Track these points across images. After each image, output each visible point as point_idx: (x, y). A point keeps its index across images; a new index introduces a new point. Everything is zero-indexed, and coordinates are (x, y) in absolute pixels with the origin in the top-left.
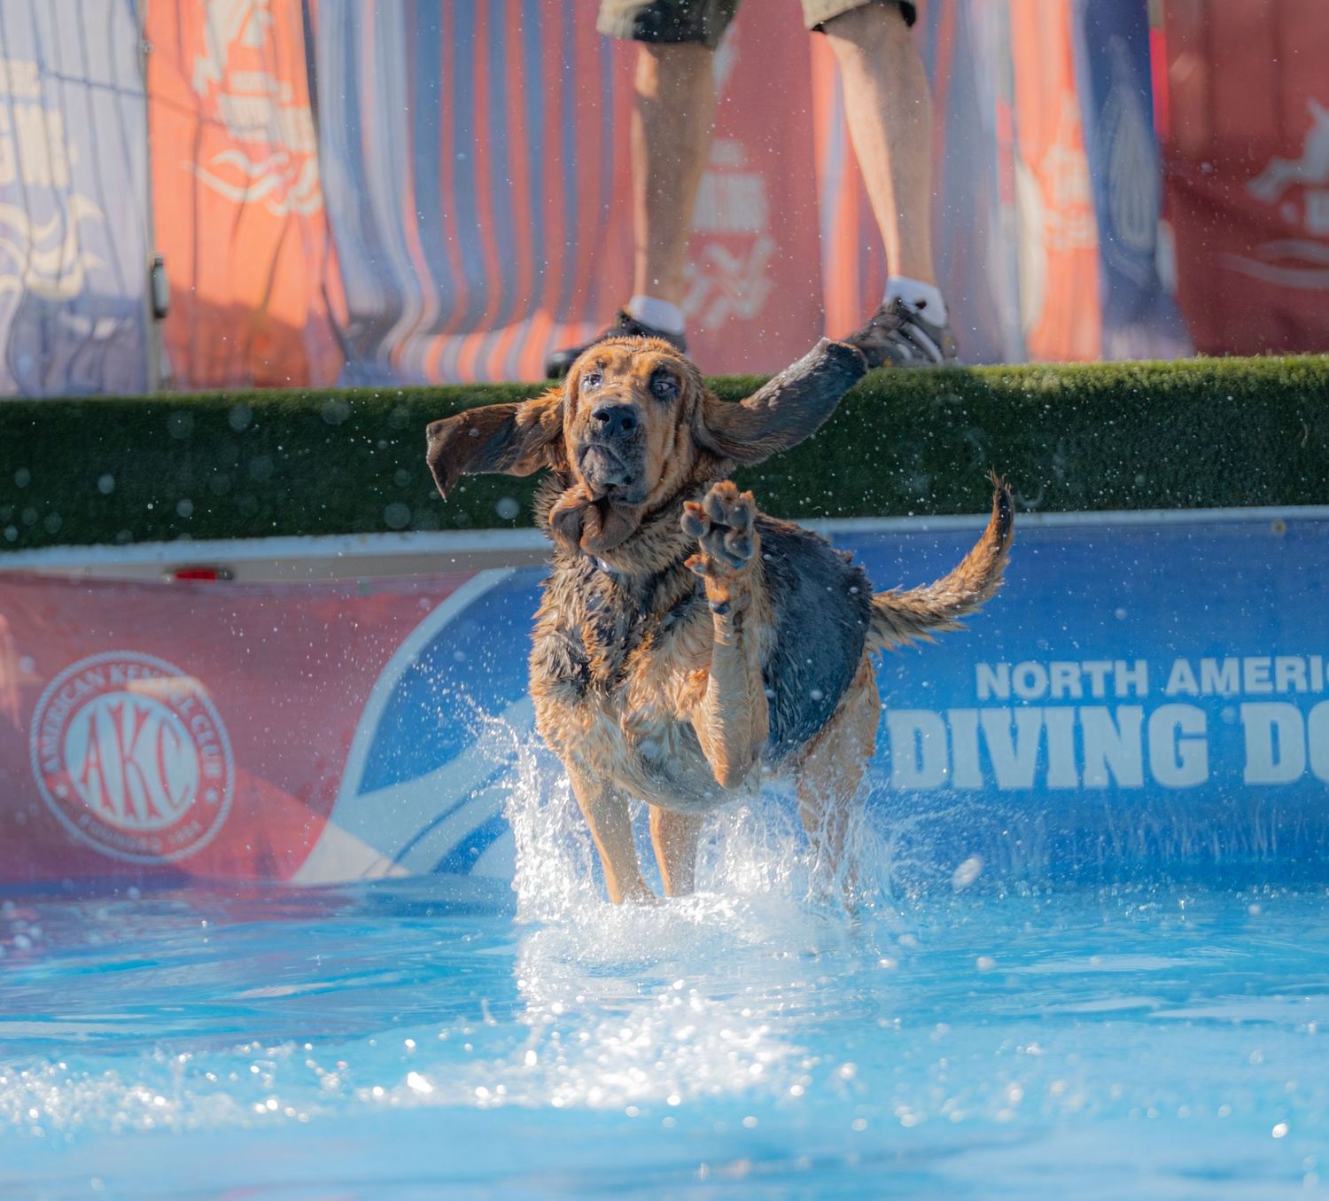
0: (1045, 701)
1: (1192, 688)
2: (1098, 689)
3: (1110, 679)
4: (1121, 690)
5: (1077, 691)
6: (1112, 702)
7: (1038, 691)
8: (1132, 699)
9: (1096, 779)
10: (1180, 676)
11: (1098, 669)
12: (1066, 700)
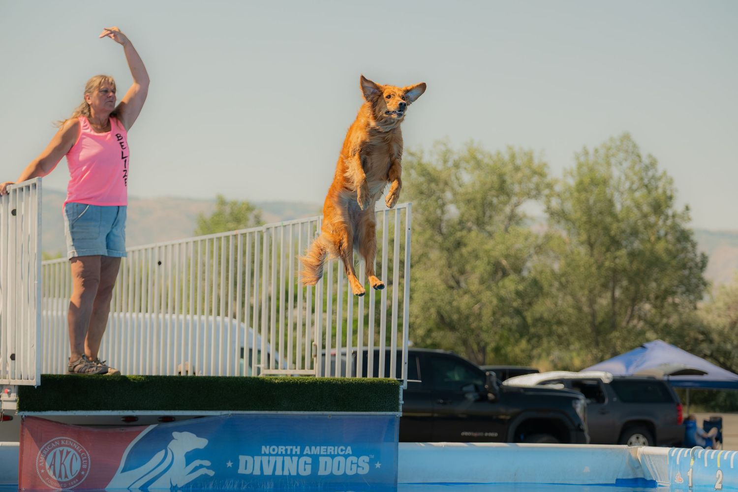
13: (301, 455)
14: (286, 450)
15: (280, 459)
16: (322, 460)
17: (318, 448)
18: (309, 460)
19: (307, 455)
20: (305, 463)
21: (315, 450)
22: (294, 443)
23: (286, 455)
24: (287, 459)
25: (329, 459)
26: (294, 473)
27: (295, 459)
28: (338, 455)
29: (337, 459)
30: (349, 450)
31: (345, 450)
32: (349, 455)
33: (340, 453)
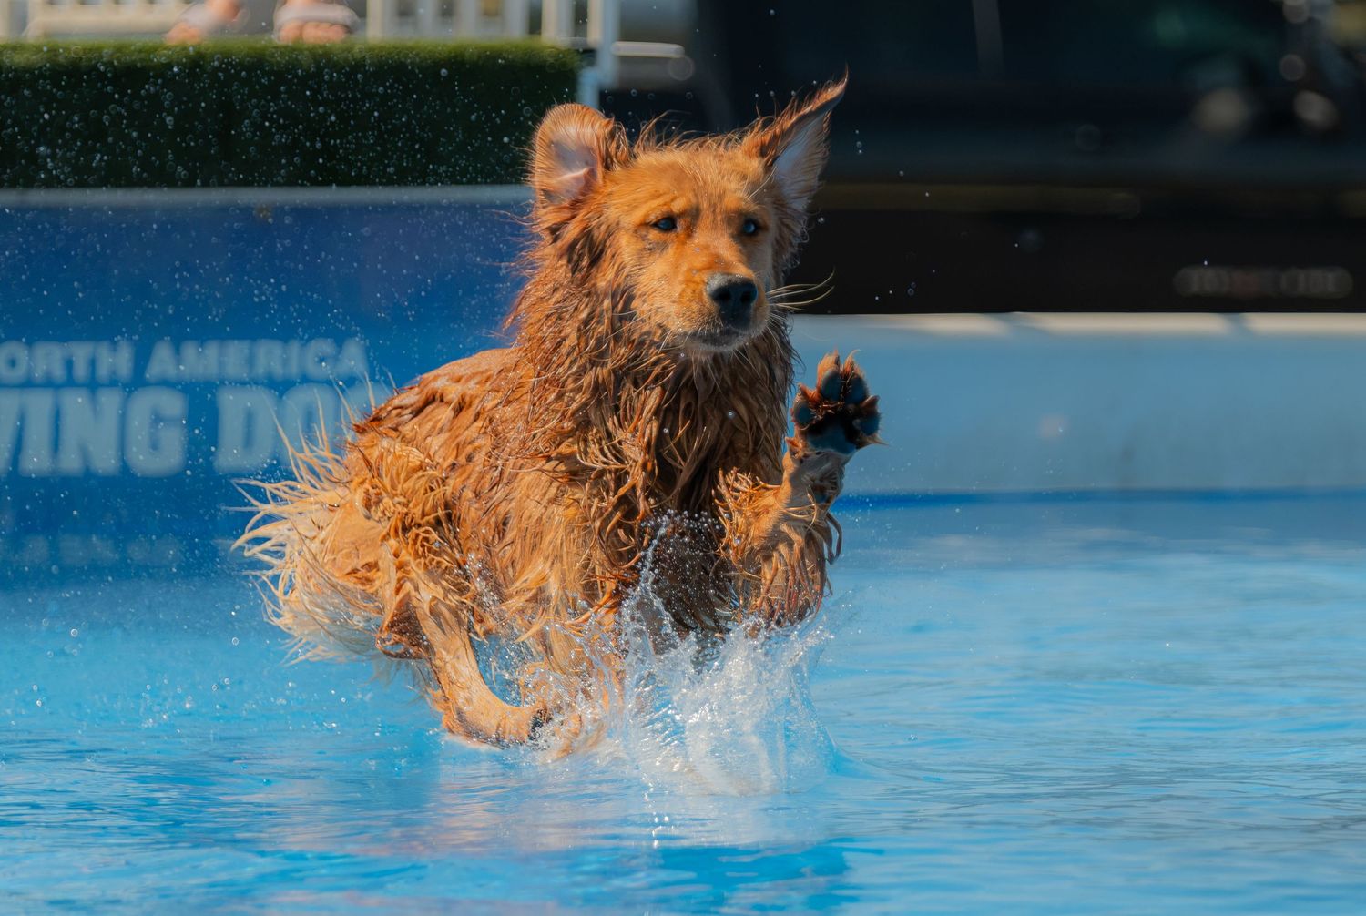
0: (28, 384)
1: (171, 372)
2: (81, 371)
3: (93, 363)
4: (103, 372)
5: (59, 372)
6: (93, 385)
7: (19, 373)
8: (113, 383)
9: (71, 462)
10: (163, 361)
11: (81, 352)
12: (49, 384)
13: (137, 381)
14: (69, 365)
15: (40, 404)
16: (232, 405)
17: (212, 350)
18: (173, 404)
19: (165, 383)
20: (157, 418)
21: (201, 360)
22: (103, 332)
23: (70, 382)
24: (75, 402)
25: (261, 400)
26: (105, 462)
27: (110, 401)
28: (306, 380)
29: (297, 400)
30: (354, 358)
31: (336, 359)
32: (351, 381)
33: (313, 370)
